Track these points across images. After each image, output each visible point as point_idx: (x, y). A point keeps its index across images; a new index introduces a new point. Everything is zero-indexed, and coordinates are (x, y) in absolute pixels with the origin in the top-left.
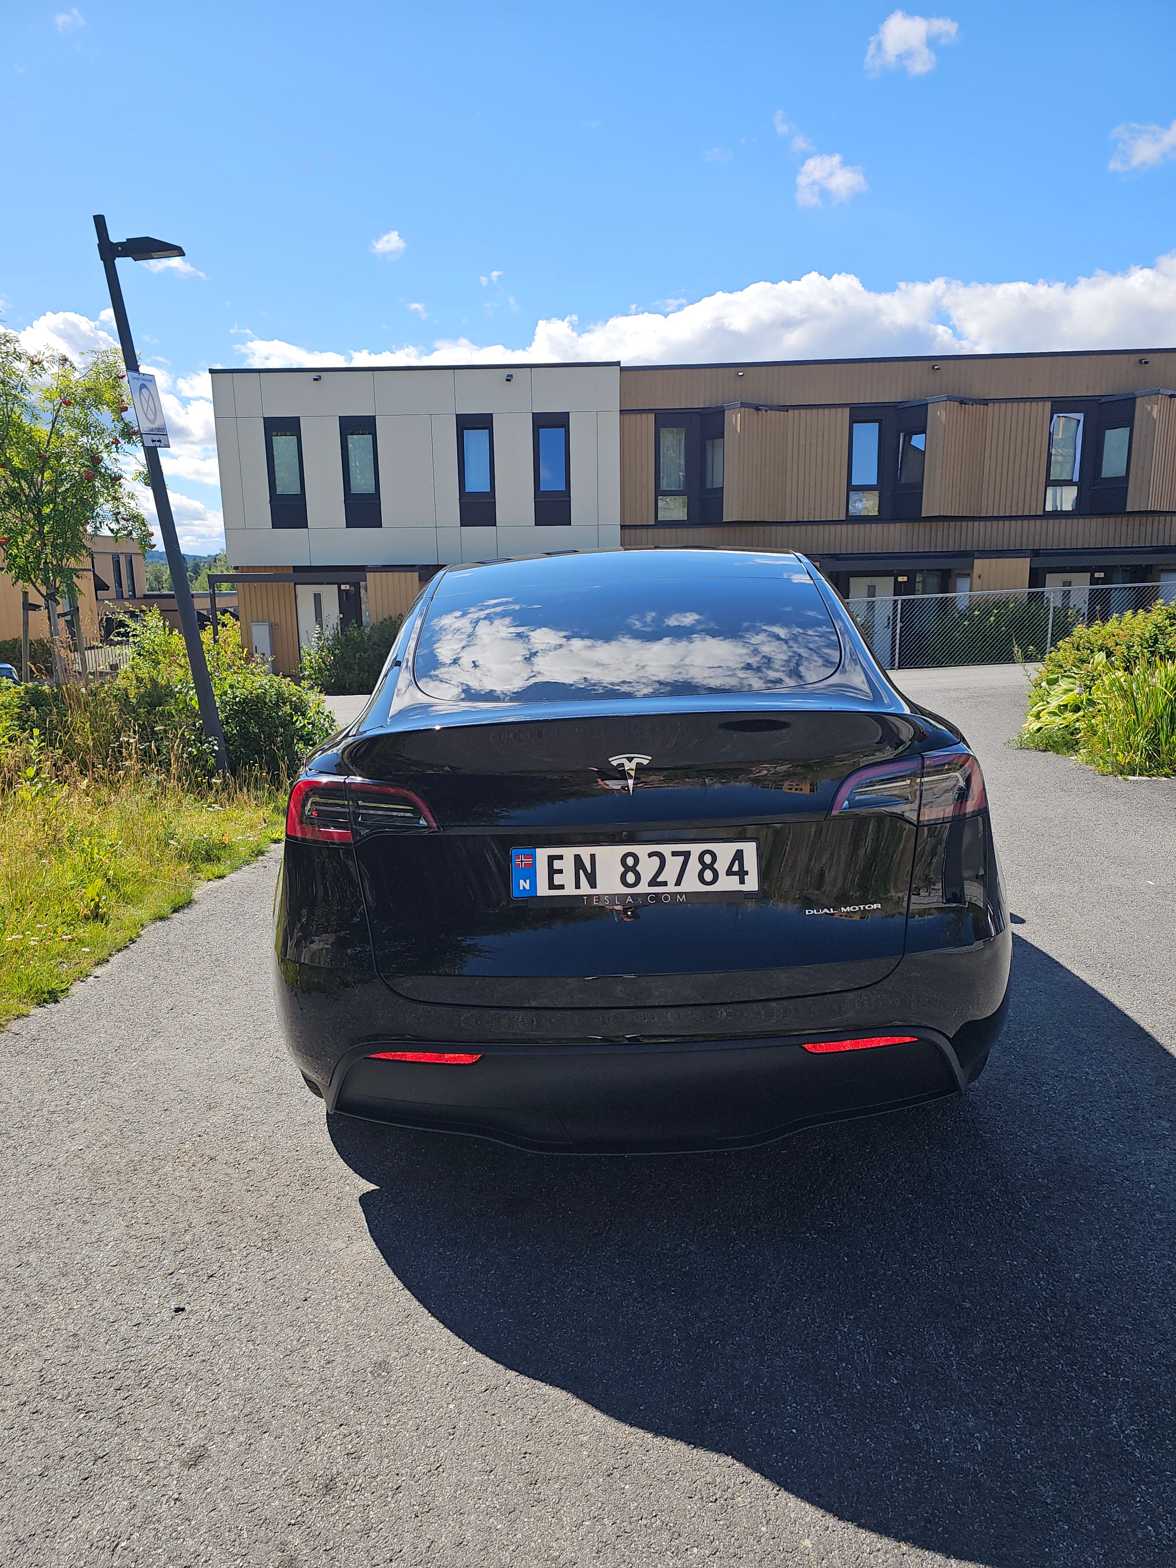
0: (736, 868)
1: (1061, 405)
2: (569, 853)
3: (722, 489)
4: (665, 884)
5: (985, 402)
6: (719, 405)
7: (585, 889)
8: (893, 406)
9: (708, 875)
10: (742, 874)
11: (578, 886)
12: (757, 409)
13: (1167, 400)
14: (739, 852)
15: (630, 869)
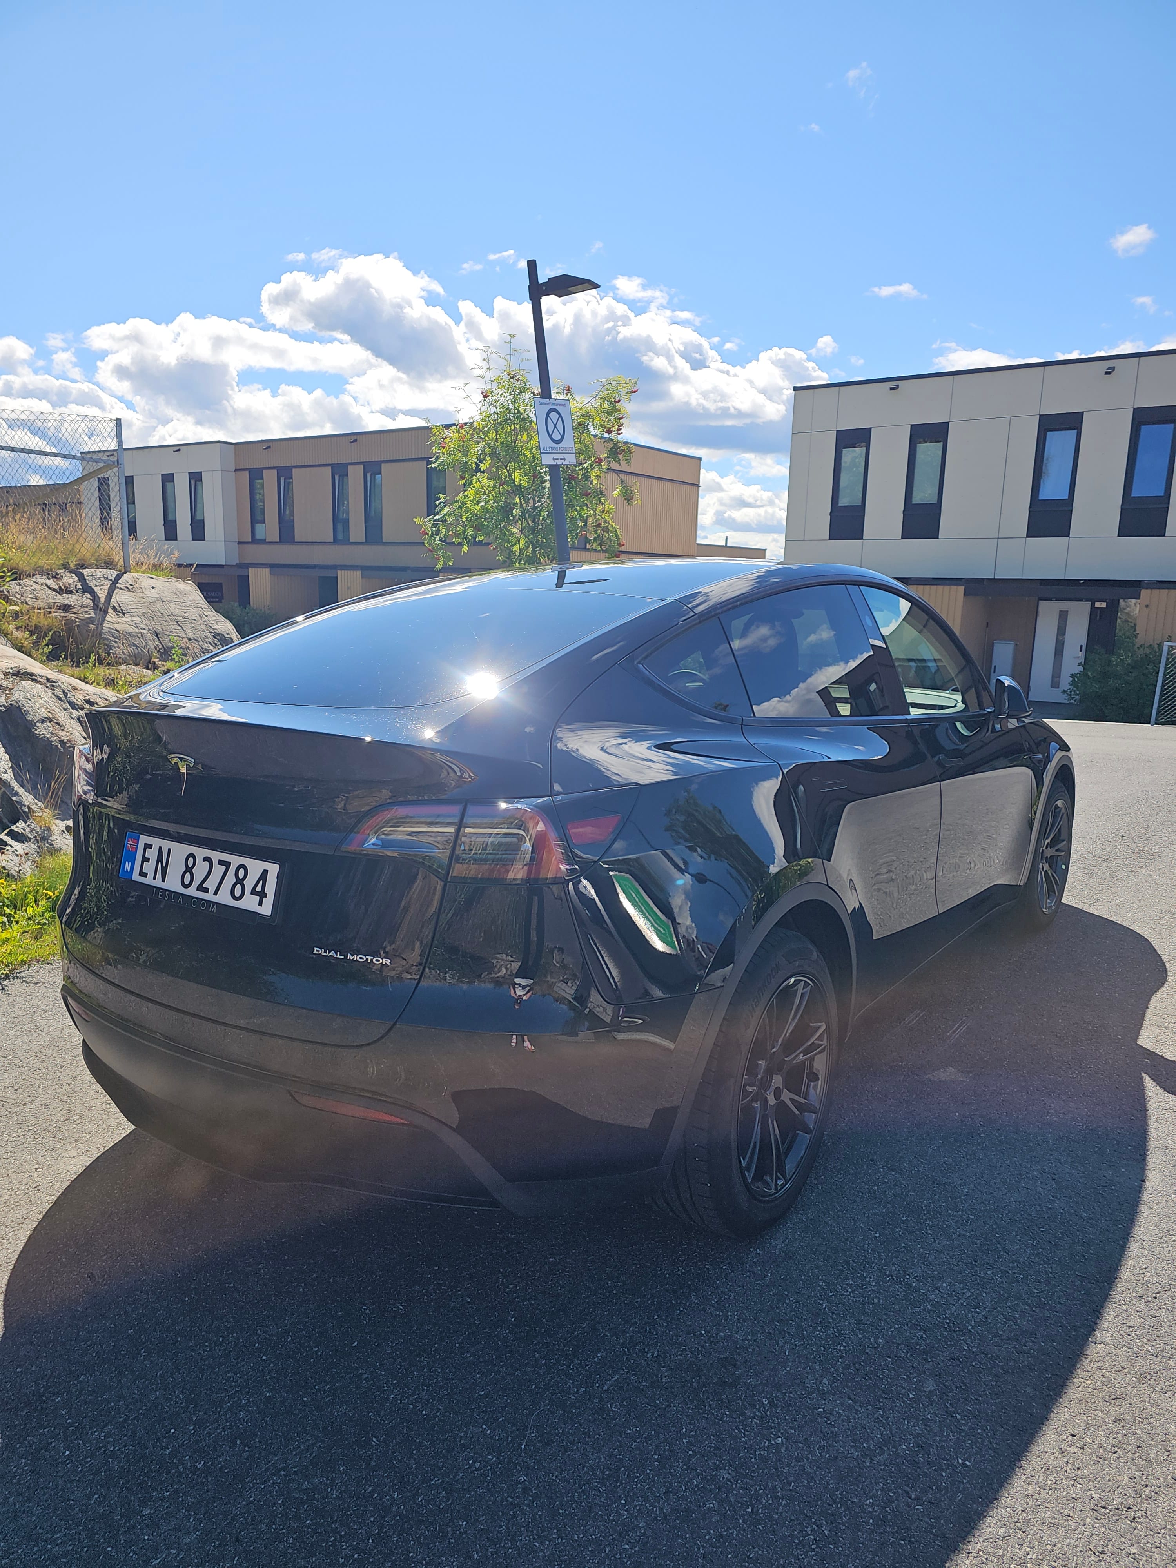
0: (259, 889)
2: (156, 842)
4: (206, 890)
9: (238, 890)
10: (262, 895)
11: (154, 878)
14: (265, 873)
15: (189, 870)
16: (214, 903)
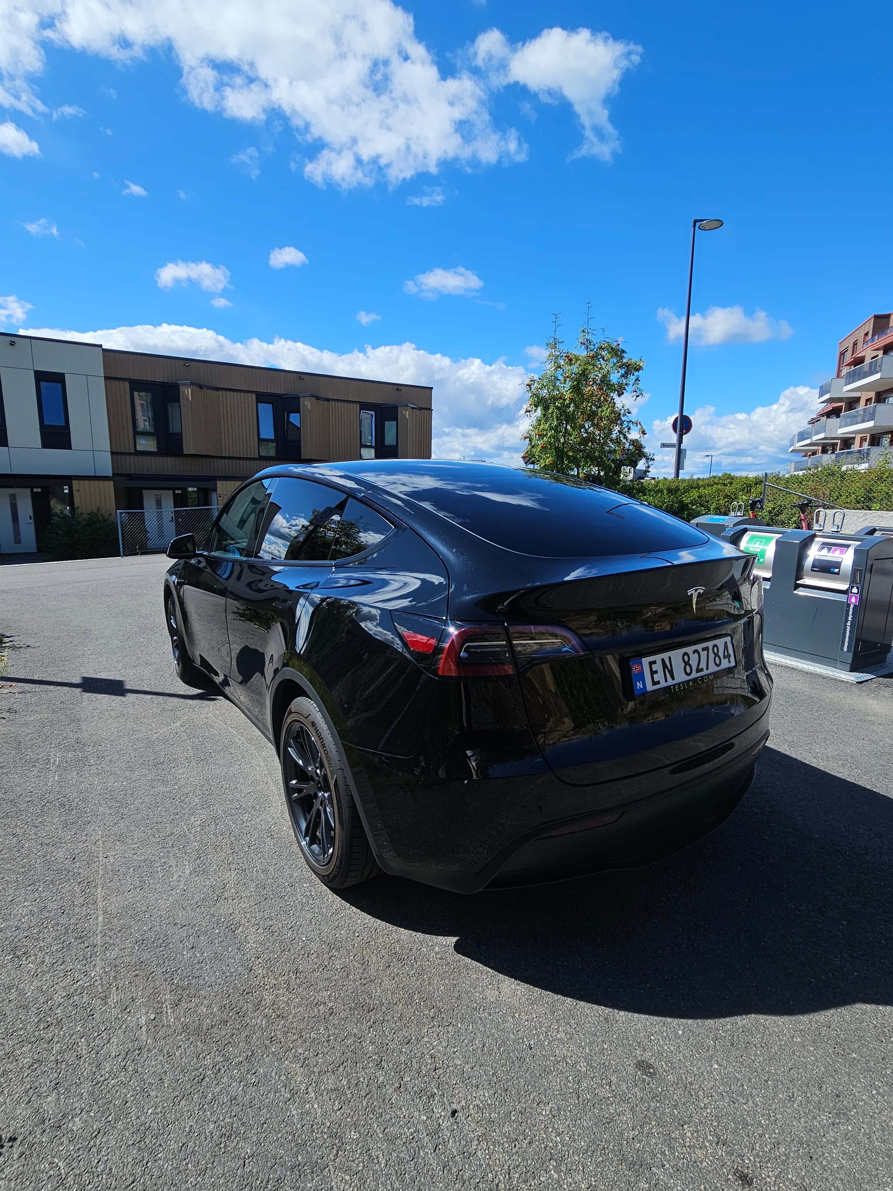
0: (726, 654)
1: (365, 406)
2: (658, 658)
3: (181, 434)
4: (702, 670)
5: (328, 400)
6: (174, 381)
7: (670, 682)
8: (280, 396)
9: (717, 660)
10: (729, 656)
11: (666, 681)
12: (201, 387)
13: (411, 409)
14: (726, 642)
15: (687, 663)
16: (711, 674)
